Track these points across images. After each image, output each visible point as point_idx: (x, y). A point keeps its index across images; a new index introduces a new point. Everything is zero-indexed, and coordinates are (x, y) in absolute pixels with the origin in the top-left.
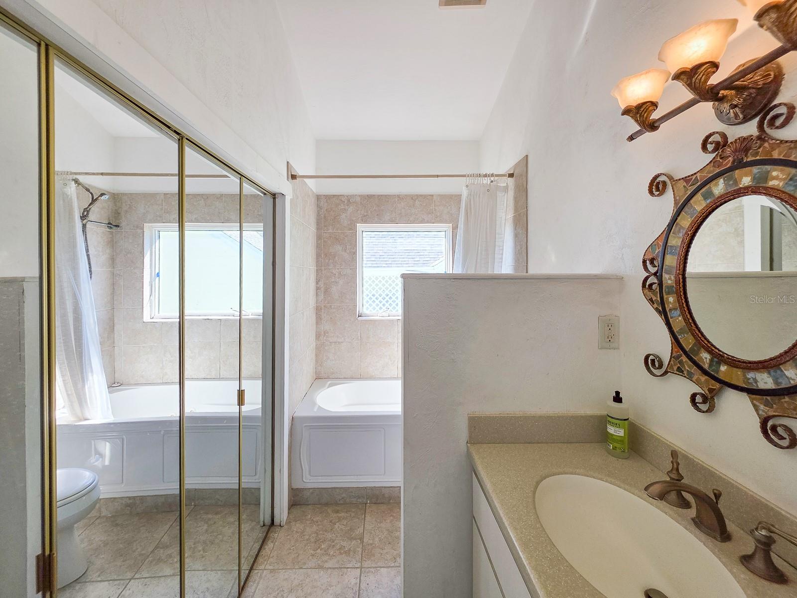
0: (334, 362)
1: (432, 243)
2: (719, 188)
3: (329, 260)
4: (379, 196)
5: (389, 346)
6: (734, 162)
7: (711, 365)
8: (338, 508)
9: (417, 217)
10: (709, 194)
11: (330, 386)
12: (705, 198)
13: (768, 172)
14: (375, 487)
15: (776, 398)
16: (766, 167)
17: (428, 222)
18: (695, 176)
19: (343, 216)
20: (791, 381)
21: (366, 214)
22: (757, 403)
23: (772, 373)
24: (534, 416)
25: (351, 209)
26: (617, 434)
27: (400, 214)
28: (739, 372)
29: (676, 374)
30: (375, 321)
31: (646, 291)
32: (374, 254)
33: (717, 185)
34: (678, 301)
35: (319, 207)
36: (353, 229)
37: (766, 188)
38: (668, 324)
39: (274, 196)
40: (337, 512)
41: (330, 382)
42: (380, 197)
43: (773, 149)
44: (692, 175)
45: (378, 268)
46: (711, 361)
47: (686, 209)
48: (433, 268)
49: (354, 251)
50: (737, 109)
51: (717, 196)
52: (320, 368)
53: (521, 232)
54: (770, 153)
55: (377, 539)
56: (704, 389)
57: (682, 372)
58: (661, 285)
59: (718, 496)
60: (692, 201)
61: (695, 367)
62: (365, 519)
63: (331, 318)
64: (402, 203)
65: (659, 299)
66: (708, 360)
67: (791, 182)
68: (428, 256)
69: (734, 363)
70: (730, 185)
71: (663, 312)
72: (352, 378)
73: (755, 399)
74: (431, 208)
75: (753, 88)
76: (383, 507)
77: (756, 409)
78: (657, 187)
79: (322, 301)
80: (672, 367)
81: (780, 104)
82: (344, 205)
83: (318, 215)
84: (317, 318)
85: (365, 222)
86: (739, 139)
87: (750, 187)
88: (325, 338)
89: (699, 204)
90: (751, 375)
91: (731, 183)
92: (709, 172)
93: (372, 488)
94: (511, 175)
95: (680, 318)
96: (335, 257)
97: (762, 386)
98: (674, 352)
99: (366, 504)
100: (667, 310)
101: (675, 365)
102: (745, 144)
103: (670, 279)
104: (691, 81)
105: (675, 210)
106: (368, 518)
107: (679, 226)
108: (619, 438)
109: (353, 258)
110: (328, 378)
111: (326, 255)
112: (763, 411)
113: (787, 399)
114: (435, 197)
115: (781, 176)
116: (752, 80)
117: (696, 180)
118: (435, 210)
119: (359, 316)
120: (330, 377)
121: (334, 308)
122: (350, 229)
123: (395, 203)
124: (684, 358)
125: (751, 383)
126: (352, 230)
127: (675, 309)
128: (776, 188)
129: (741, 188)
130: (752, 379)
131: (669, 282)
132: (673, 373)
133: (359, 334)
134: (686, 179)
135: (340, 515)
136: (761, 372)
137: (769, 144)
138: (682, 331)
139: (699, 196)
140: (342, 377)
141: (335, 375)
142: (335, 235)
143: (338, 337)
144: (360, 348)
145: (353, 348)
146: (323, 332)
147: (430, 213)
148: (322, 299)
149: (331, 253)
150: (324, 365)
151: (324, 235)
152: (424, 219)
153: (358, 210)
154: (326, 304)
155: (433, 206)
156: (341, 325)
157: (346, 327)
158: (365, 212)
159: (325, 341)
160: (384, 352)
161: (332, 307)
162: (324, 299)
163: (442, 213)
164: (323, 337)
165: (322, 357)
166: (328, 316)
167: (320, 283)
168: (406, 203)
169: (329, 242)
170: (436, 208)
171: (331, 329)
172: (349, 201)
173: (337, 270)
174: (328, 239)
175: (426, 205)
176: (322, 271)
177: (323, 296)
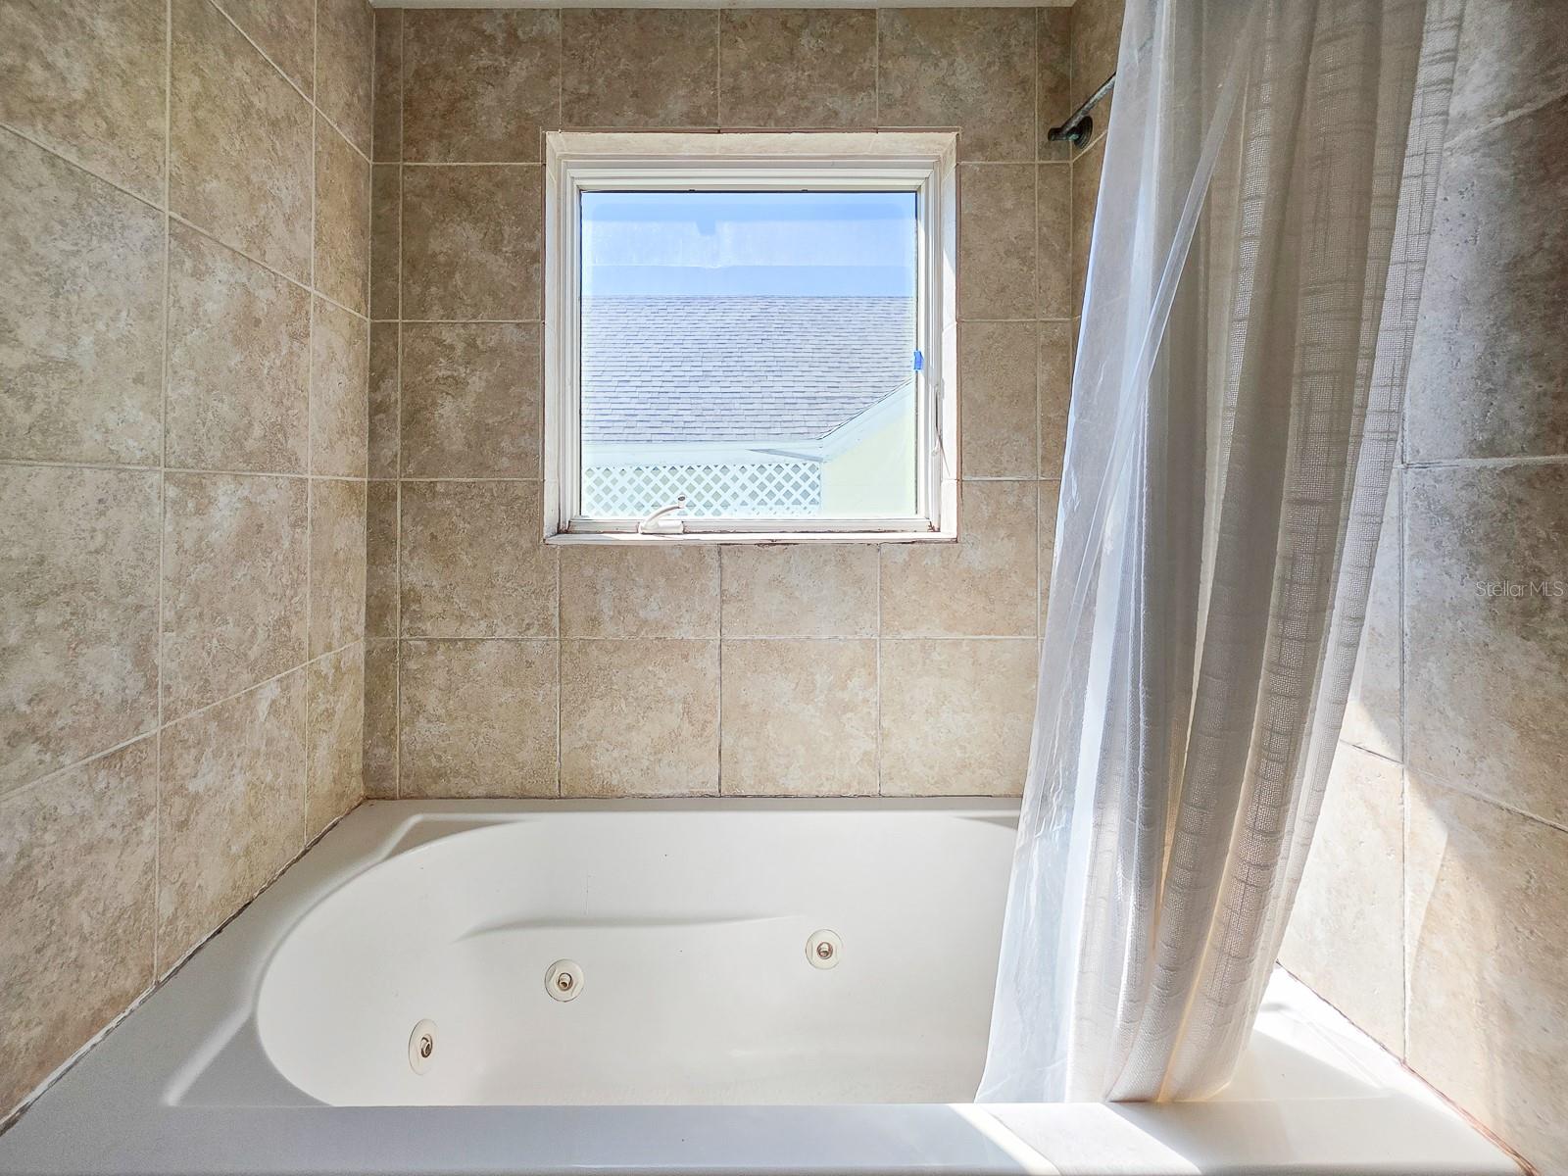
0: (444, 727)
1: (813, 395)
3: (427, 286)
4: (641, 13)
5: (686, 657)
9: (806, 104)
17: (853, 127)
19: (488, 98)
21: (585, 89)
25: (520, 70)
27: (734, 89)
32: (669, 418)
35: (385, 65)
36: (530, 149)
41: (417, 819)
45: (675, 444)
52: (382, 751)
63: (433, 537)
64: (742, 45)
68: (803, 424)
72: (523, 798)
74: (866, 66)
79: (394, 462)
82: (492, 51)
83: (383, 95)
84: (371, 535)
85: (585, 124)
88: (407, 623)
96: (451, 274)
109: (529, 279)
110: (421, 796)
111: (412, 264)
114: (882, 21)
118: (884, 73)
119: (555, 531)
120: (430, 793)
121: (446, 495)
122: (518, 155)
123: (713, 43)
126: (527, 158)
133: (553, 606)
140: (481, 791)
141: (449, 781)
142: (453, 180)
143: (461, 618)
144: (560, 666)
145: (529, 664)
146: (398, 597)
147: (861, 88)
148: (396, 456)
149: (434, 255)
150: (403, 738)
151: (406, 178)
152: (836, 113)
153: (551, 74)
154: (414, 475)
155: (876, 59)
156: (475, 566)
157: (497, 573)
158: (580, 83)
159: (407, 636)
160: (660, 683)
161: (440, 488)
162: (406, 454)
163: (912, 89)
164: (399, 620)
165: (395, 704)
166: (420, 528)
167: (386, 385)
168: (757, 44)
169: (428, 210)
170: (889, 65)
171: (434, 583)
172: (512, 34)
173: (462, 331)
174: (425, 197)
175: (845, 51)
176: (395, 333)
177: (398, 440)
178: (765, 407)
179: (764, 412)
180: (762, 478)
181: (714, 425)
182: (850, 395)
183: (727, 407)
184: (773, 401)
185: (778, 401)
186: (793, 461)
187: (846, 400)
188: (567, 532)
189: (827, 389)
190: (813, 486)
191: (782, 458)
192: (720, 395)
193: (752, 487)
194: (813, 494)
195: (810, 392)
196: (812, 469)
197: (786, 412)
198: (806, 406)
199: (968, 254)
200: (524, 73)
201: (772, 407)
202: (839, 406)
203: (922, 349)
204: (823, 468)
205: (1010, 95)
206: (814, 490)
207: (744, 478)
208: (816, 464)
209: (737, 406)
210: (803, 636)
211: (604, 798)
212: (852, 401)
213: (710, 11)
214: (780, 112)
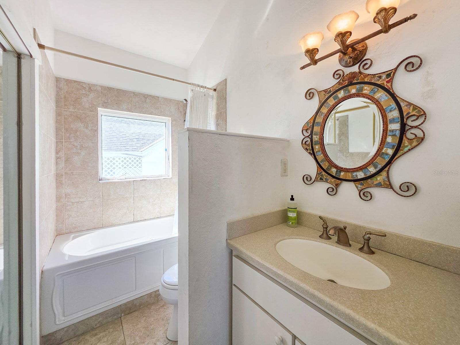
0: (76, 219)
2: (341, 94)
3: (70, 134)
4: (117, 90)
5: (127, 200)
6: (348, 83)
7: (336, 174)
8: (96, 332)
10: (336, 97)
11: (74, 238)
12: (335, 99)
13: (363, 87)
14: (128, 302)
15: (365, 181)
16: (362, 85)
17: (155, 115)
18: (329, 89)
19: (85, 99)
20: (371, 172)
22: (357, 185)
23: (364, 171)
24: (258, 216)
25: (92, 95)
26: (293, 216)
27: (135, 106)
28: (350, 174)
29: (320, 181)
30: (115, 183)
31: (304, 145)
33: (340, 93)
34: (321, 147)
35: (58, 89)
37: (362, 94)
38: (316, 159)
39: (19, 56)
40: (96, 335)
41: (73, 235)
42: (119, 91)
43: (365, 78)
44: (328, 89)
46: (337, 171)
47: (325, 104)
48: (141, 153)
49: (95, 128)
50: (351, 59)
51: (340, 98)
52: (61, 225)
53: (222, 122)
54: (363, 79)
55: (137, 338)
56: (333, 185)
57: (322, 180)
58: (312, 141)
59: (345, 228)
60: (328, 101)
61: (329, 176)
62: (123, 329)
63: (73, 183)
64: (136, 98)
65: (311, 148)
66: (335, 171)
67: (372, 91)
69: (347, 171)
70: (346, 93)
71: (313, 154)
72: (95, 228)
73: (356, 184)
75: (359, 51)
76: (135, 314)
77: (357, 187)
78: (309, 94)
79: (62, 169)
80: (317, 179)
81: (368, 59)
82: (85, 91)
83: (58, 95)
84: (57, 183)
85: (106, 107)
86: (351, 72)
87: (355, 94)
88: (66, 200)
89: (331, 102)
90: (355, 174)
91: (347, 92)
92: (337, 87)
93: (125, 304)
94: (215, 90)
95: (321, 155)
96: (76, 132)
97: (359, 177)
98: (318, 171)
99: (120, 318)
100: (315, 152)
101: (319, 177)
102: (353, 75)
103: (317, 138)
104: (343, 39)
105: (320, 105)
106: (125, 326)
107: (321, 113)
108: (294, 218)
109: (94, 134)
110: (71, 232)
111: (66, 130)
112: (360, 188)
113: (369, 180)
114: (160, 99)
115: (368, 89)
116: (358, 47)
117: (330, 91)
119: (99, 180)
120: (73, 231)
121: (76, 175)
122: (92, 111)
123: (131, 97)
124: (324, 173)
125: (355, 177)
126: (94, 112)
127: (319, 151)
128: (366, 94)
129: (351, 94)
130: (355, 176)
131: (316, 139)
132: (318, 181)
133: (101, 193)
134: (325, 91)
135: (98, 336)
136: (359, 172)
137: (363, 75)
138: (322, 161)
139: (331, 98)
140: (85, 229)
141: (78, 228)
142: (76, 114)
143: (80, 198)
144: (102, 204)
145: (96, 204)
146: (64, 195)
147: (157, 109)
148: (63, 167)
149: (72, 128)
150: (66, 222)
151: (64, 112)
152: (153, 112)
153: (98, 97)
154: (68, 171)
155: (159, 104)
156: (83, 188)
157: (88, 189)
158: (105, 100)
159: (66, 202)
160: (123, 205)
161: (74, 173)
162: (66, 167)
163: (165, 110)
164: (64, 199)
165: (64, 216)
166: (69, 181)
167: (60, 153)
168: (139, 99)
169: (70, 119)
170: (161, 106)
171: (73, 191)
172: (90, 88)
173: (79, 143)
174: (69, 117)
175: (154, 102)
176: (62, 143)
177: (64, 164)
178: (124, 140)
179: (124, 142)
180: (125, 161)
181: (107, 145)
182: (148, 138)
183: (112, 140)
184: (126, 139)
185: (128, 139)
186: (134, 157)
187: (147, 140)
188: (101, 180)
189: (142, 137)
190: (140, 163)
191: (131, 156)
192: (109, 136)
193: (122, 163)
194: (140, 165)
195: (137, 137)
196: (140, 159)
197: (130, 142)
198: (136, 141)
199: (173, 136)
200: (93, 96)
201: (126, 140)
202: (146, 141)
203: (166, 148)
204: (142, 159)
205: (179, 113)
206: (140, 164)
207: (120, 161)
208: (141, 158)
209: (115, 140)
210: (148, 194)
211: (112, 225)
212: (149, 140)
213: (131, 92)
214: (143, 111)
